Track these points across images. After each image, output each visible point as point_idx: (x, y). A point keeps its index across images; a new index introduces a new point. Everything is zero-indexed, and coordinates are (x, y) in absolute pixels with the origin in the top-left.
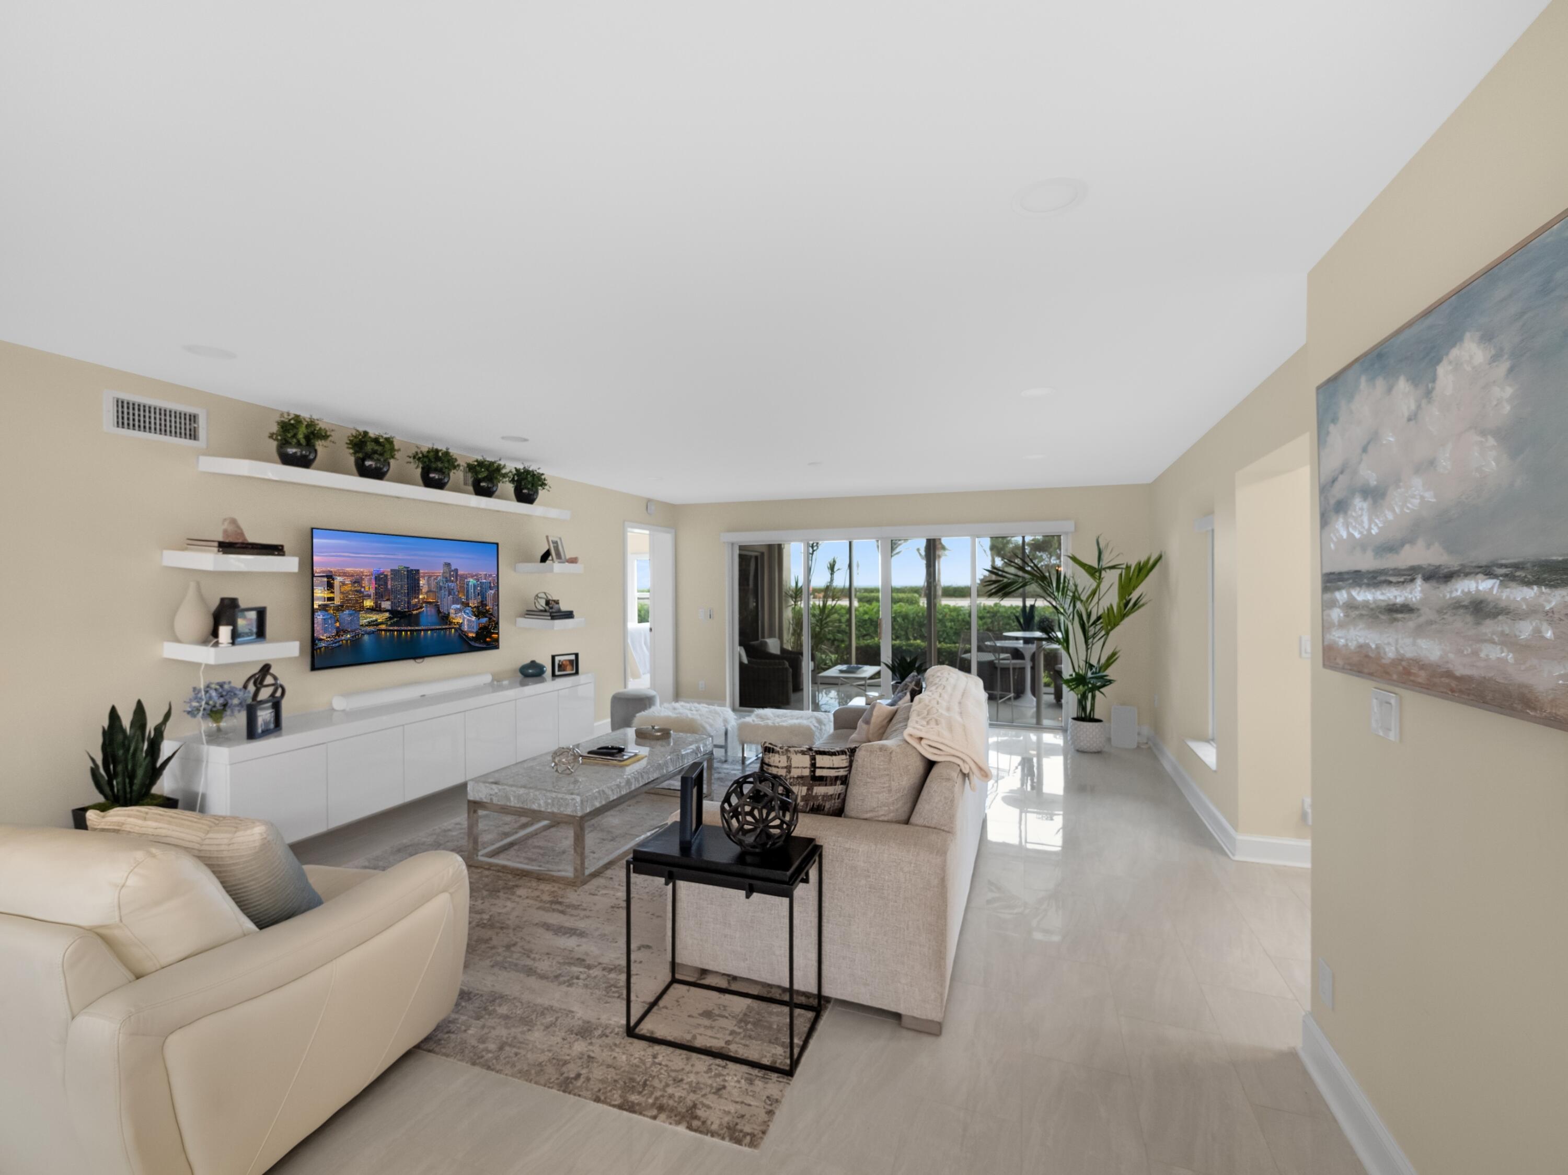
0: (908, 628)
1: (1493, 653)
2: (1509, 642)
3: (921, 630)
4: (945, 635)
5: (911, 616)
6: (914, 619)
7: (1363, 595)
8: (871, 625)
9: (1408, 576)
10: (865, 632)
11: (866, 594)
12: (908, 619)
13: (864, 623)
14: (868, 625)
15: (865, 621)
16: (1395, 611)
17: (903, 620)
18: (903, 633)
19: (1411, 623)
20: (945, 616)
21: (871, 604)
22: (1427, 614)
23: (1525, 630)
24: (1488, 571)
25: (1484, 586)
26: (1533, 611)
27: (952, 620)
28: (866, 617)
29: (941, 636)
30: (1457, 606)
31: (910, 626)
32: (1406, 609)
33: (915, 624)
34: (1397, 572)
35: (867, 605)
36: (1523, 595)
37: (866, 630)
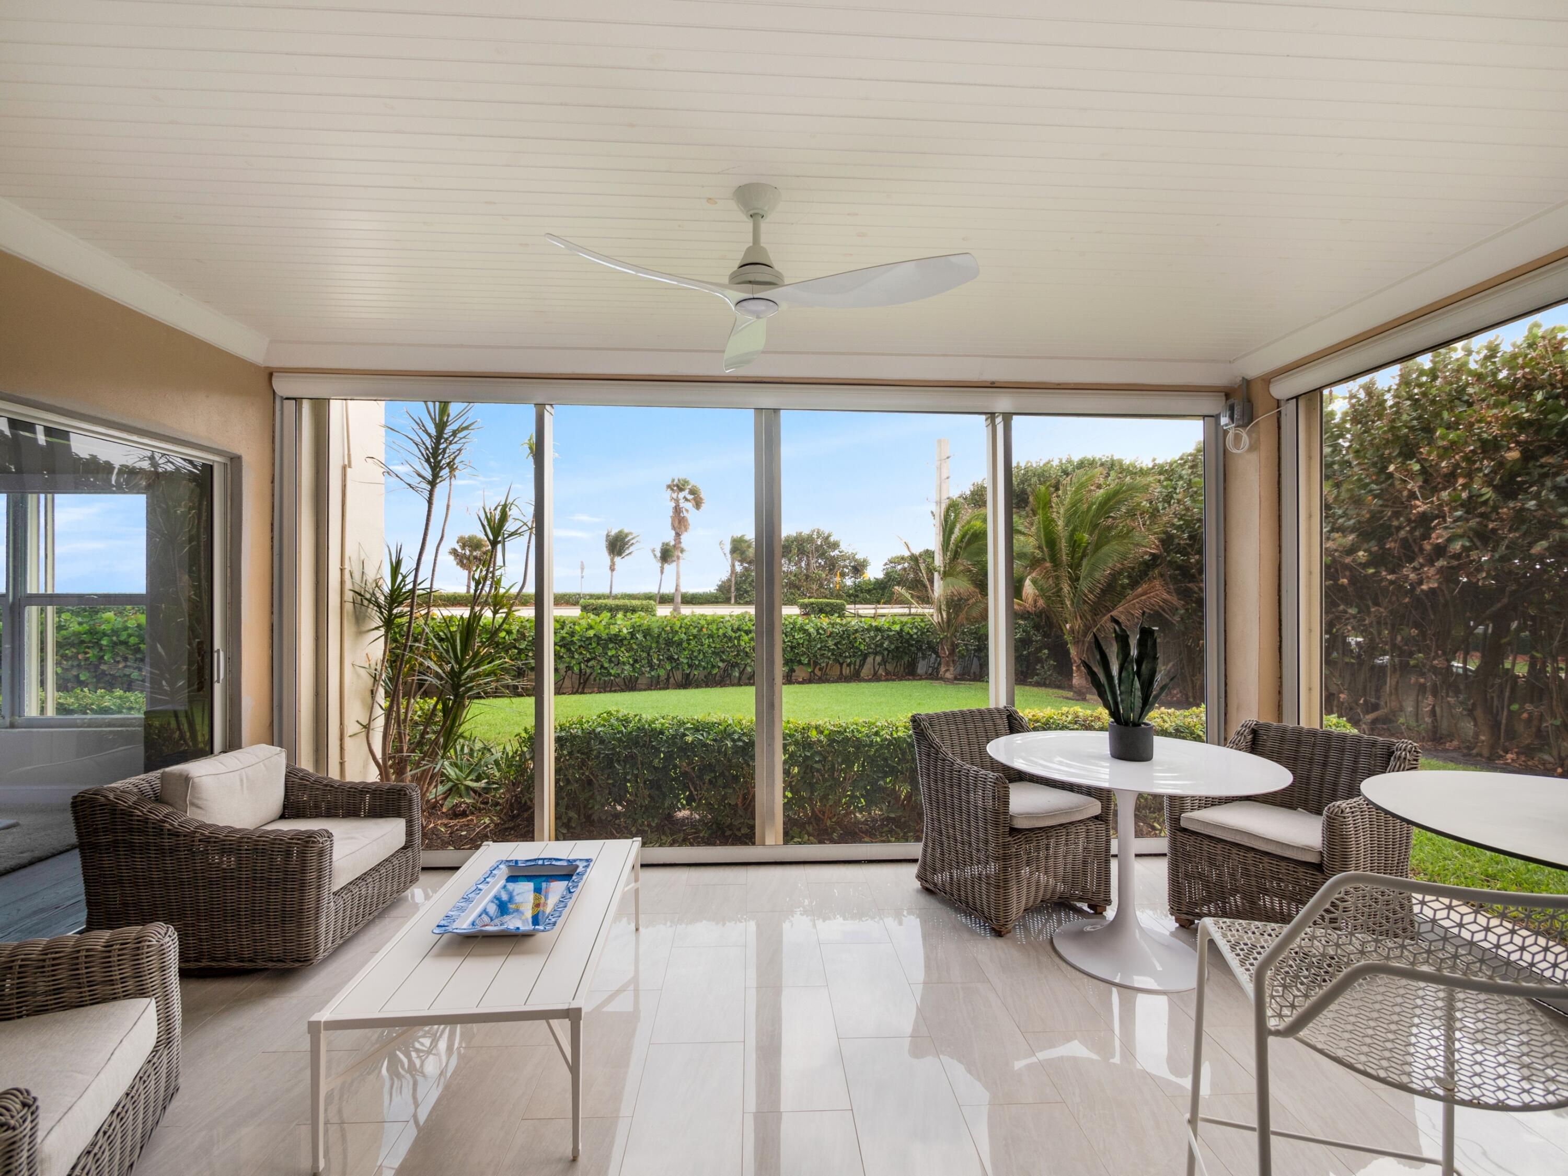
0: (651, 648)
3: (669, 650)
4: (701, 656)
5: (656, 630)
6: (659, 636)
8: (598, 644)
10: (588, 656)
11: (592, 601)
12: (650, 635)
13: (587, 642)
14: (594, 645)
15: (590, 638)
17: (645, 637)
18: (644, 655)
20: (701, 630)
21: (598, 615)
27: (711, 636)
28: (591, 633)
29: (696, 657)
31: (654, 645)
33: (661, 641)
35: (592, 616)
37: (590, 653)
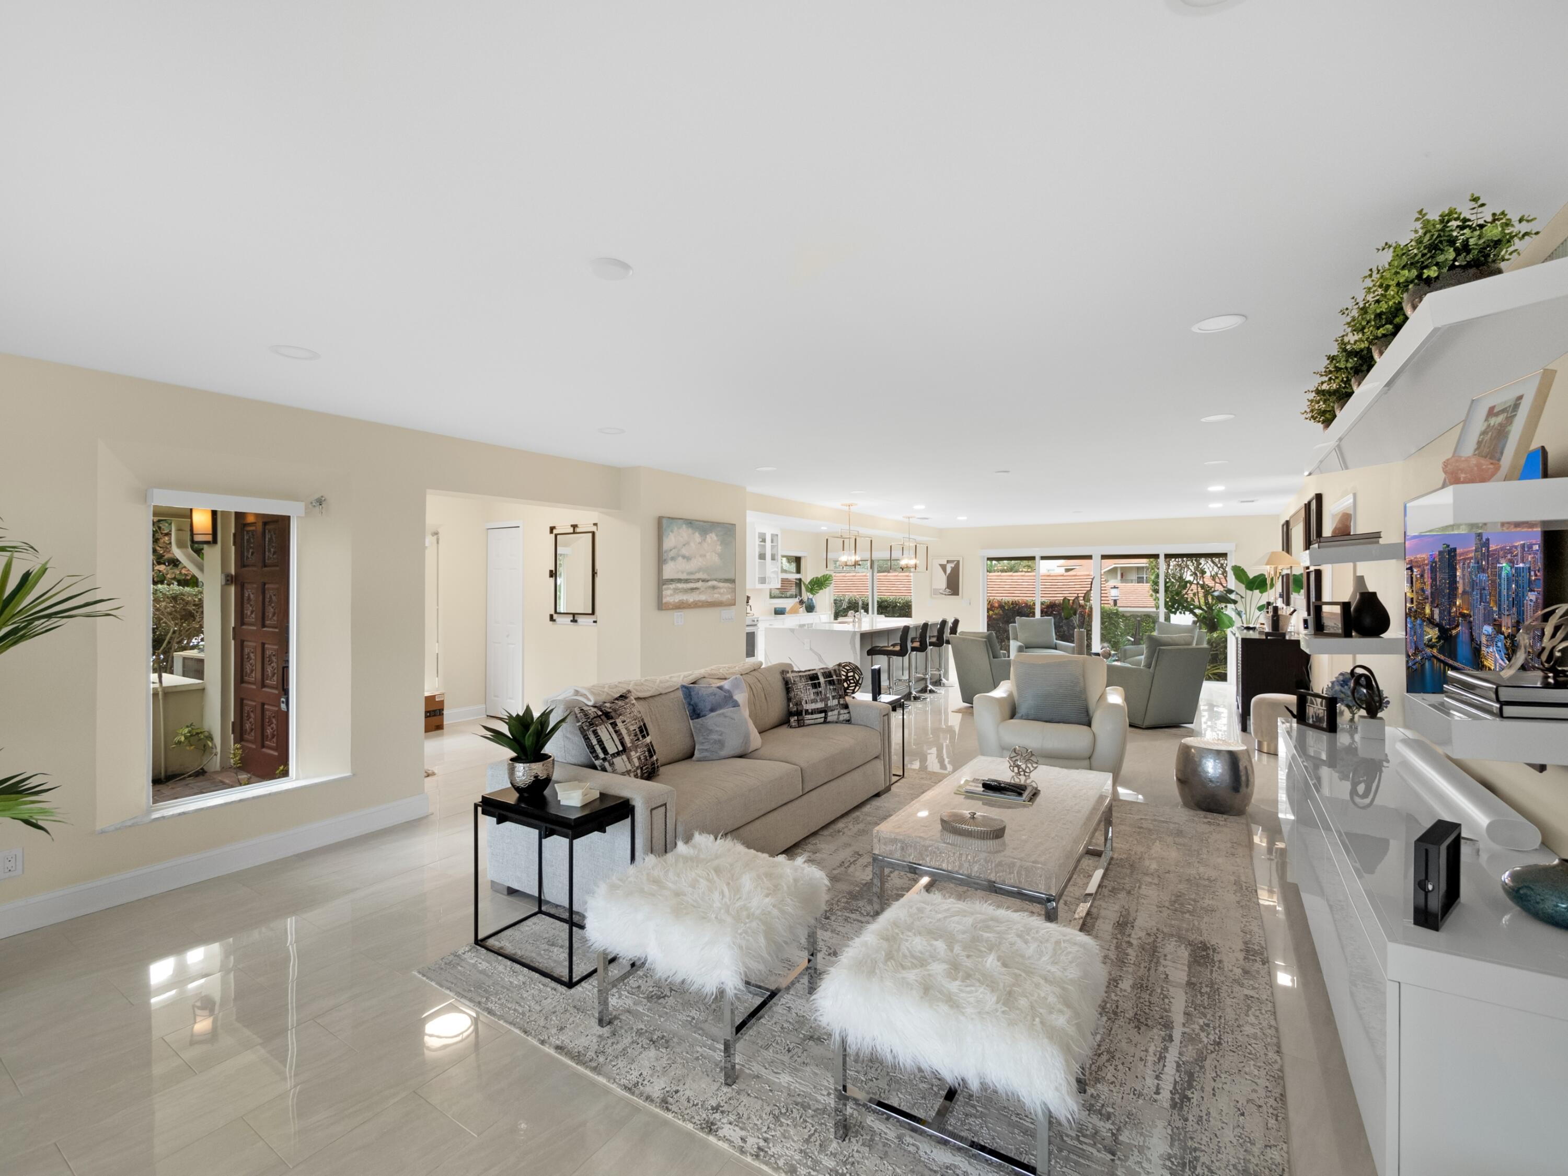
1: (716, 596)
2: (719, 593)
7: (680, 586)
9: (698, 580)
16: (692, 589)
19: (698, 592)
22: (702, 589)
23: (722, 591)
24: (716, 580)
25: (714, 583)
26: (723, 587)
30: (710, 587)
32: (697, 589)
34: (694, 580)
36: (721, 585)
